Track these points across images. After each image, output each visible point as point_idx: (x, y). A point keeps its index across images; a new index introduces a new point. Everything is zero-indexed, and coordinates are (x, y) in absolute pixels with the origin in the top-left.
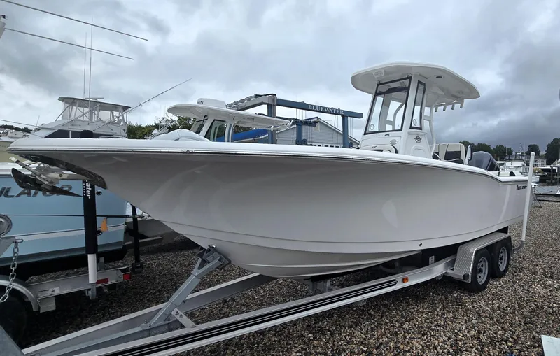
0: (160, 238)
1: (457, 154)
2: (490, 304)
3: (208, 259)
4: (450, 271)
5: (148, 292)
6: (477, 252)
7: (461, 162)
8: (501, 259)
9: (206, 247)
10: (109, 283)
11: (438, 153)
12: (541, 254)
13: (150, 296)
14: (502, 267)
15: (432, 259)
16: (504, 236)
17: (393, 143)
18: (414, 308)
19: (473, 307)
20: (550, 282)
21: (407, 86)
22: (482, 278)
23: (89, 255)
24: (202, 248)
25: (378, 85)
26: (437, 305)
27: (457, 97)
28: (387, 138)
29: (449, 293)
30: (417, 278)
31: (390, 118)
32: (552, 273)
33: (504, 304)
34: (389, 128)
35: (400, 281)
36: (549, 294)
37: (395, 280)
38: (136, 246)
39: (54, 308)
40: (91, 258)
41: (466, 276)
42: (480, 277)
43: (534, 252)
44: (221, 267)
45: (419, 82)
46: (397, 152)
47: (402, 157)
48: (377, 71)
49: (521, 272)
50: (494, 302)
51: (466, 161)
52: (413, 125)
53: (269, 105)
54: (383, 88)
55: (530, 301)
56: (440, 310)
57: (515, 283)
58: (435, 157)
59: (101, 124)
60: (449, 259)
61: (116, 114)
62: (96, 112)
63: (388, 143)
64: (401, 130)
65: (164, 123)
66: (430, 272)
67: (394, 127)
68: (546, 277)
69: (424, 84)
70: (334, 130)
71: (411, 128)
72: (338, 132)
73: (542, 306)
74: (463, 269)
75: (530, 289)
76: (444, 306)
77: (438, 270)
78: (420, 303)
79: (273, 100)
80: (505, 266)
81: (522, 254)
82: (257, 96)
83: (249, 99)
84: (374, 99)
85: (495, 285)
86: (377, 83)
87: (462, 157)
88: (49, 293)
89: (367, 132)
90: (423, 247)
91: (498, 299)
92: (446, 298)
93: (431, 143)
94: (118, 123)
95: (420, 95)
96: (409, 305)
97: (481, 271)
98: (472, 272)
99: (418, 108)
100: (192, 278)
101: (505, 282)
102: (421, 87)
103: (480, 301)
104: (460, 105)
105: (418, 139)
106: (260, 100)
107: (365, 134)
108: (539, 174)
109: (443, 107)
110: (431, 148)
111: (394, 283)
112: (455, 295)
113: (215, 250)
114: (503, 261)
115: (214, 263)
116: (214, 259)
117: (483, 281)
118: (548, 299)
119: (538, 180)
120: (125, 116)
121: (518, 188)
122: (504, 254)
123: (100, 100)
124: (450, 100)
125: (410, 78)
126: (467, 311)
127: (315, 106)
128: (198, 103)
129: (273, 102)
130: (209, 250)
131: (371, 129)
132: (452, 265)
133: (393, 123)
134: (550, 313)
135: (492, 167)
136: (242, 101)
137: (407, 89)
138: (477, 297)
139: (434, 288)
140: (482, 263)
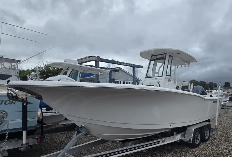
0: (52, 124)
1: (187, 87)
2: (200, 152)
3: (81, 131)
4: (183, 138)
5: (43, 151)
6: (195, 130)
7: (189, 91)
8: (206, 134)
9: (80, 126)
10: (29, 145)
11: (178, 87)
12: (225, 132)
13: (45, 152)
14: (207, 137)
15: (175, 133)
16: (207, 123)
17: (158, 82)
18: (167, 154)
19: (193, 153)
20: (227, 143)
21: (165, 57)
22: (197, 141)
23: (23, 131)
24: (78, 126)
25: (152, 56)
26: (178, 153)
27: (186, 62)
28: (156, 80)
29: (183, 148)
30: (169, 141)
31: (157, 70)
32: (228, 140)
33: (206, 152)
34: (156, 75)
35: (161, 142)
36: (226, 148)
37: (159, 141)
38: (42, 128)
39: (7, 155)
40: (24, 133)
41: (190, 140)
42: (196, 141)
43: (222, 132)
44: (86, 135)
45: (170, 56)
46: (160, 86)
47: (162, 89)
48: (152, 51)
49: (215, 140)
50: (202, 151)
51: (191, 90)
52: (167, 74)
53: (96, 61)
54: (154, 58)
55: (217, 151)
56: (179, 155)
57: (212, 144)
58: (177, 88)
59: (5, 70)
60: (183, 133)
61: (13, 64)
62: (2, 63)
63: (156, 82)
64: (162, 76)
65: (37, 69)
66: (175, 138)
67: (158, 75)
68: (226, 141)
69: (172, 56)
70: (128, 74)
71: (166, 75)
72: (130, 75)
73: (222, 153)
74: (189, 137)
75: (218, 146)
76: (180, 153)
77: (178, 137)
78: (170, 153)
79: (98, 59)
80: (208, 137)
81: (217, 133)
82: (89, 57)
83: (85, 58)
84: (150, 62)
85: (203, 145)
86: (151, 55)
87: (189, 88)
88: (3, 149)
89: (147, 77)
90: (172, 127)
91: (204, 150)
92: (182, 150)
93: (175, 82)
94: (14, 69)
95: (170, 61)
96: (165, 153)
97: (197, 138)
98: (193, 138)
99: (169, 66)
100: (73, 139)
101: (208, 144)
102: (171, 58)
103: (196, 151)
104: (188, 65)
105: (169, 81)
106: (91, 59)
107: (146, 78)
108: (230, 96)
109: (181, 66)
110: (175, 84)
111: (159, 142)
112: (185, 149)
113: (84, 127)
114: (207, 134)
115: (83, 132)
116: (84, 131)
117: (198, 143)
118: (225, 150)
119: (229, 99)
120: (18, 65)
121: (214, 102)
122: (207, 131)
123: (4, 57)
124: (184, 63)
125: (166, 54)
126: (190, 155)
127: (119, 62)
128: (65, 61)
129: (98, 60)
130: (81, 127)
131: (148, 75)
132: (184, 135)
133: (158, 73)
134: (225, 155)
135: (203, 93)
136: (82, 59)
137: (165, 59)
138: (195, 149)
139: (176, 146)
140: (197, 135)
